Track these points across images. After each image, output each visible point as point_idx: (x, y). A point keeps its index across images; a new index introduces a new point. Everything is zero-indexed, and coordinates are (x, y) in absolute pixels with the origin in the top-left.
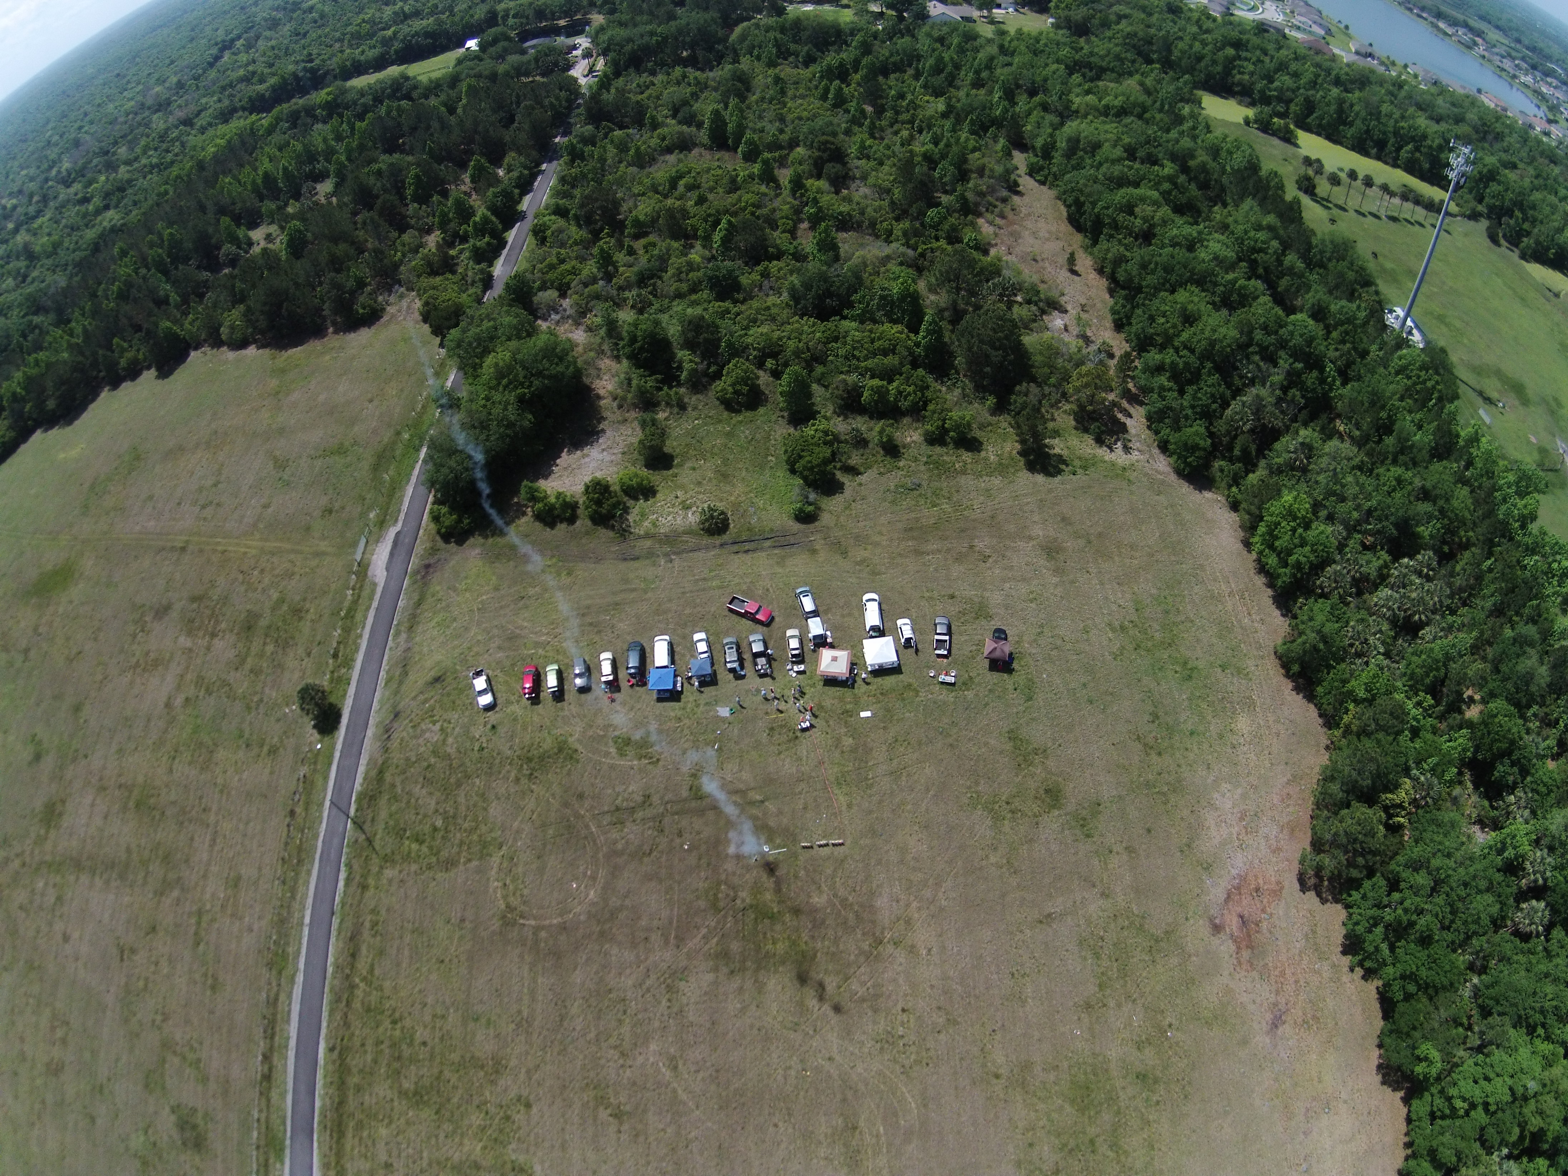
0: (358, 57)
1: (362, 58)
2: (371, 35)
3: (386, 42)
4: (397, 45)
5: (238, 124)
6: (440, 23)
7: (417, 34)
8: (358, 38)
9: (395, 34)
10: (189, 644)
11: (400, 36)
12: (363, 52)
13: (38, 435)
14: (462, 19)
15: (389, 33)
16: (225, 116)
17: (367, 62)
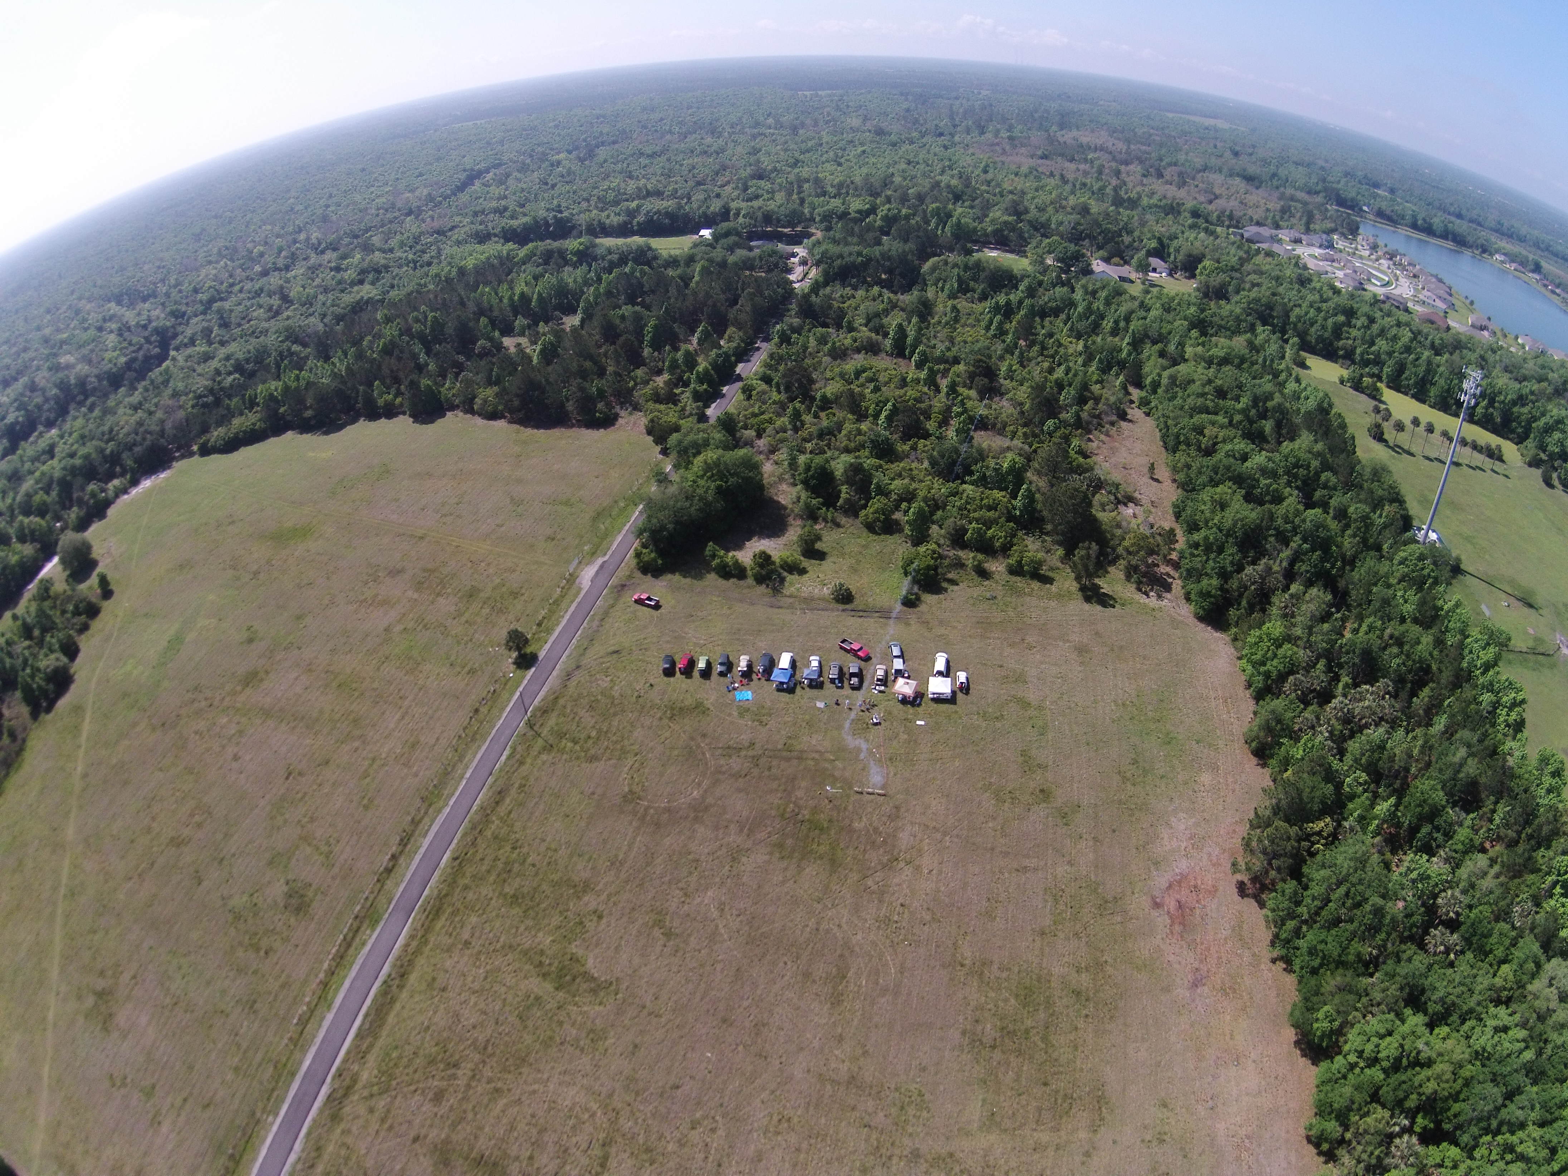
0: (603, 220)
1: (608, 222)
2: (616, 203)
3: (632, 214)
4: (641, 218)
5: (495, 248)
6: (680, 207)
7: (658, 212)
8: (604, 204)
9: (639, 207)
10: (416, 596)
11: (644, 210)
12: (608, 216)
13: (290, 434)
14: (699, 207)
15: (634, 205)
16: (483, 238)
17: (611, 226)
